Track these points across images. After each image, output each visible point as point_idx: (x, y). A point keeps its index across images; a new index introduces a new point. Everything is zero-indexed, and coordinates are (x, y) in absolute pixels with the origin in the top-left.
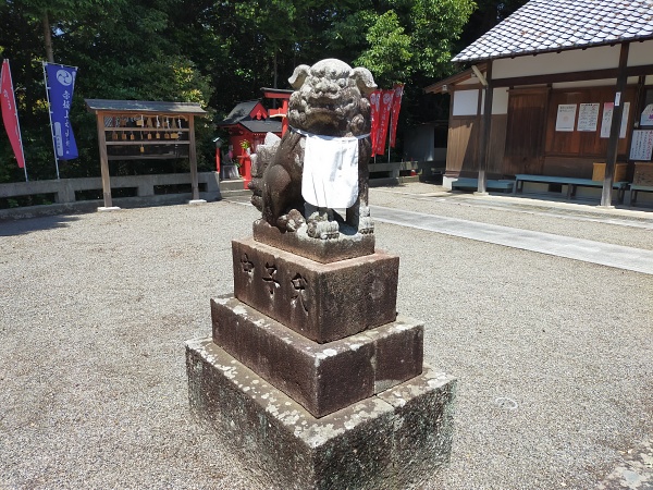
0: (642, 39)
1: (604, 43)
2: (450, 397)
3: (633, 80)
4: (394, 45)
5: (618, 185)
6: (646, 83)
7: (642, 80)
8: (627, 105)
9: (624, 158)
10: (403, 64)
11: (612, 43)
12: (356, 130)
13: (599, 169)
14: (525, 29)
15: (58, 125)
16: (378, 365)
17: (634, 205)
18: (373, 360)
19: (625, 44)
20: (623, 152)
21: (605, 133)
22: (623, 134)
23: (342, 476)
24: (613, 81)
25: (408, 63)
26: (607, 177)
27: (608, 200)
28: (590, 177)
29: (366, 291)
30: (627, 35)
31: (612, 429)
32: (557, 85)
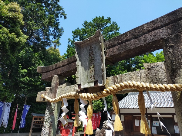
0: (149, 108)
4: (99, 104)
7: (151, 116)
8: (149, 121)
10: (100, 108)
14: (126, 103)
15: (23, 119)
22: (150, 128)
25: (101, 108)
30: (146, 107)
32: (134, 115)
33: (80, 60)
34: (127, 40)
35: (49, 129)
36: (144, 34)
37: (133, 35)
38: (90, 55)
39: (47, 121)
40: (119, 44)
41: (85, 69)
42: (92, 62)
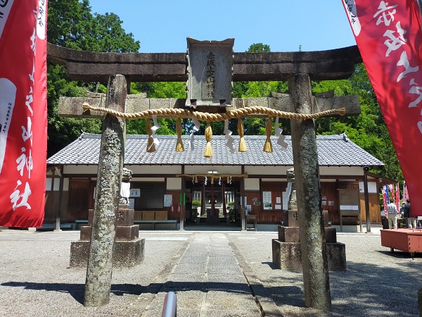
33: (191, 65)
34: (258, 63)
35: (118, 157)
36: (277, 62)
37: (266, 59)
38: (208, 64)
39: (115, 147)
40: (247, 63)
41: (198, 80)
42: (210, 73)
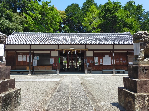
0: (33, 45)
1: (27, 45)
2: (21, 91)
3: (32, 51)
5: (31, 70)
6: (34, 52)
7: (33, 52)
8: (31, 56)
9: (32, 65)
11: (28, 45)
12: (4, 44)
13: (28, 68)
14: (10, 40)
16: (9, 85)
17: (35, 74)
18: (8, 84)
19: (30, 45)
20: (32, 64)
21: (28, 61)
22: (31, 61)
23: (6, 103)
24: (29, 51)
26: (29, 69)
27: (30, 73)
28: (26, 70)
29: (6, 72)
30: (30, 44)
31: (43, 96)
